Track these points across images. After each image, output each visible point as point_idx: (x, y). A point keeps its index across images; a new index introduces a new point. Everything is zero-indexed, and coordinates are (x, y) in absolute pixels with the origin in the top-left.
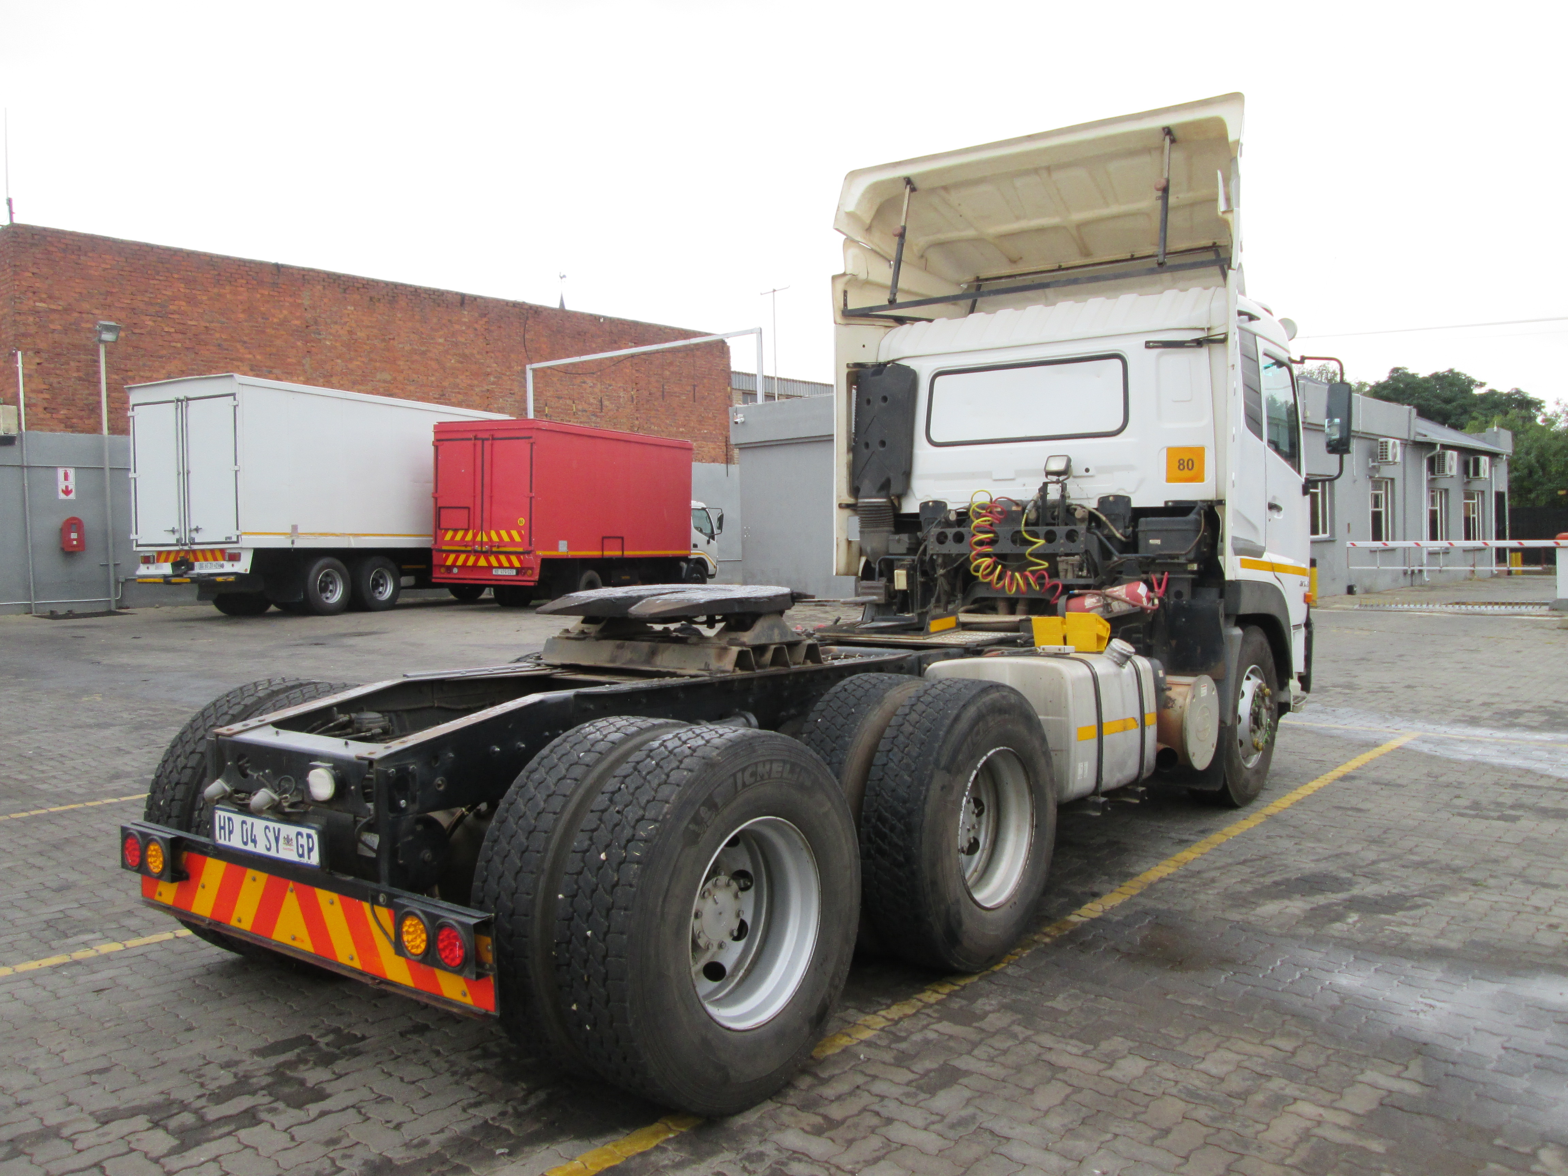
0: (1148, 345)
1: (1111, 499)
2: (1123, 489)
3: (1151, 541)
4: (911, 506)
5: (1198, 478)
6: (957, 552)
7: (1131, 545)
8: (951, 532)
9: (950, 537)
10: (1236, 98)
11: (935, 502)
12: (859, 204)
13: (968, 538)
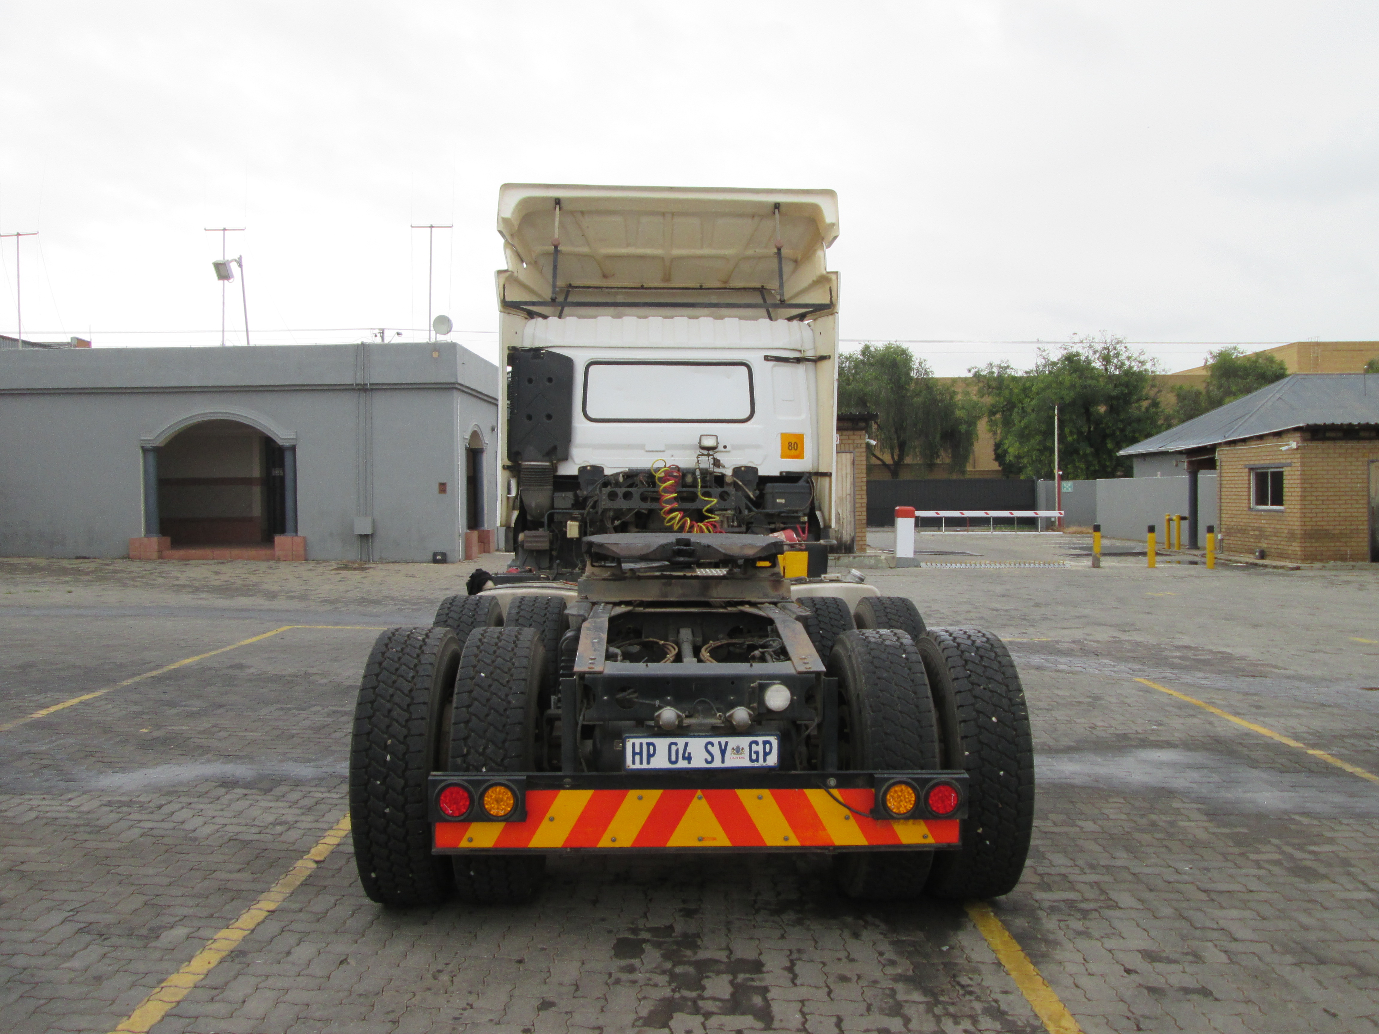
0: (767, 358)
1: (743, 469)
2: (752, 462)
3: (778, 500)
4: (569, 469)
5: (800, 456)
6: (628, 507)
7: (759, 502)
8: (621, 491)
9: (621, 495)
10: (830, 193)
11: (592, 467)
12: (513, 213)
13: (636, 496)
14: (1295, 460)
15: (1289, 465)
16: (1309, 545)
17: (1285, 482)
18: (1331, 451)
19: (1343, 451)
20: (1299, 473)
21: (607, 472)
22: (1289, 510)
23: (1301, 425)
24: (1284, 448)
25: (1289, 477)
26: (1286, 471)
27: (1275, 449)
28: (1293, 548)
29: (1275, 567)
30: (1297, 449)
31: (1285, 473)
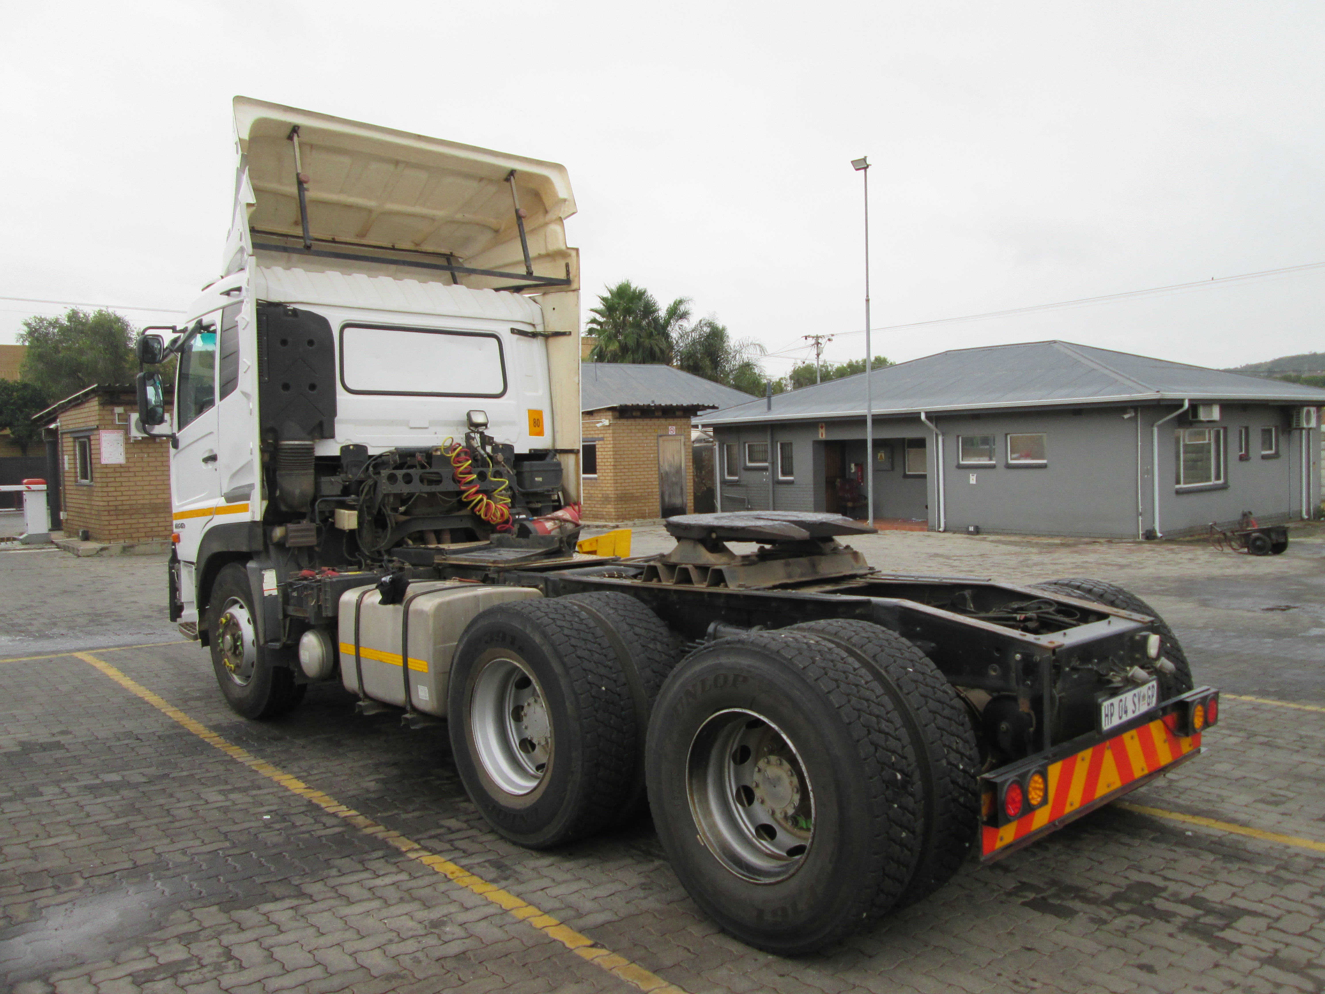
0: (513, 331)
1: (501, 446)
2: (510, 440)
3: (536, 479)
4: (332, 449)
5: (542, 433)
6: (408, 491)
8: (400, 473)
9: (400, 477)
10: (559, 168)
11: (356, 446)
12: (249, 134)
13: (416, 479)
14: (607, 435)
15: (602, 439)
16: (620, 506)
17: (597, 453)
18: (633, 427)
19: (641, 427)
20: (611, 446)
21: (371, 452)
22: (602, 478)
23: (615, 405)
24: (599, 425)
25: (601, 450)
26: (599, 444)
27: (592, 425)
28: (606, 510)
29: (597, 527)
30: (609, 426)
31: (597, 446)
